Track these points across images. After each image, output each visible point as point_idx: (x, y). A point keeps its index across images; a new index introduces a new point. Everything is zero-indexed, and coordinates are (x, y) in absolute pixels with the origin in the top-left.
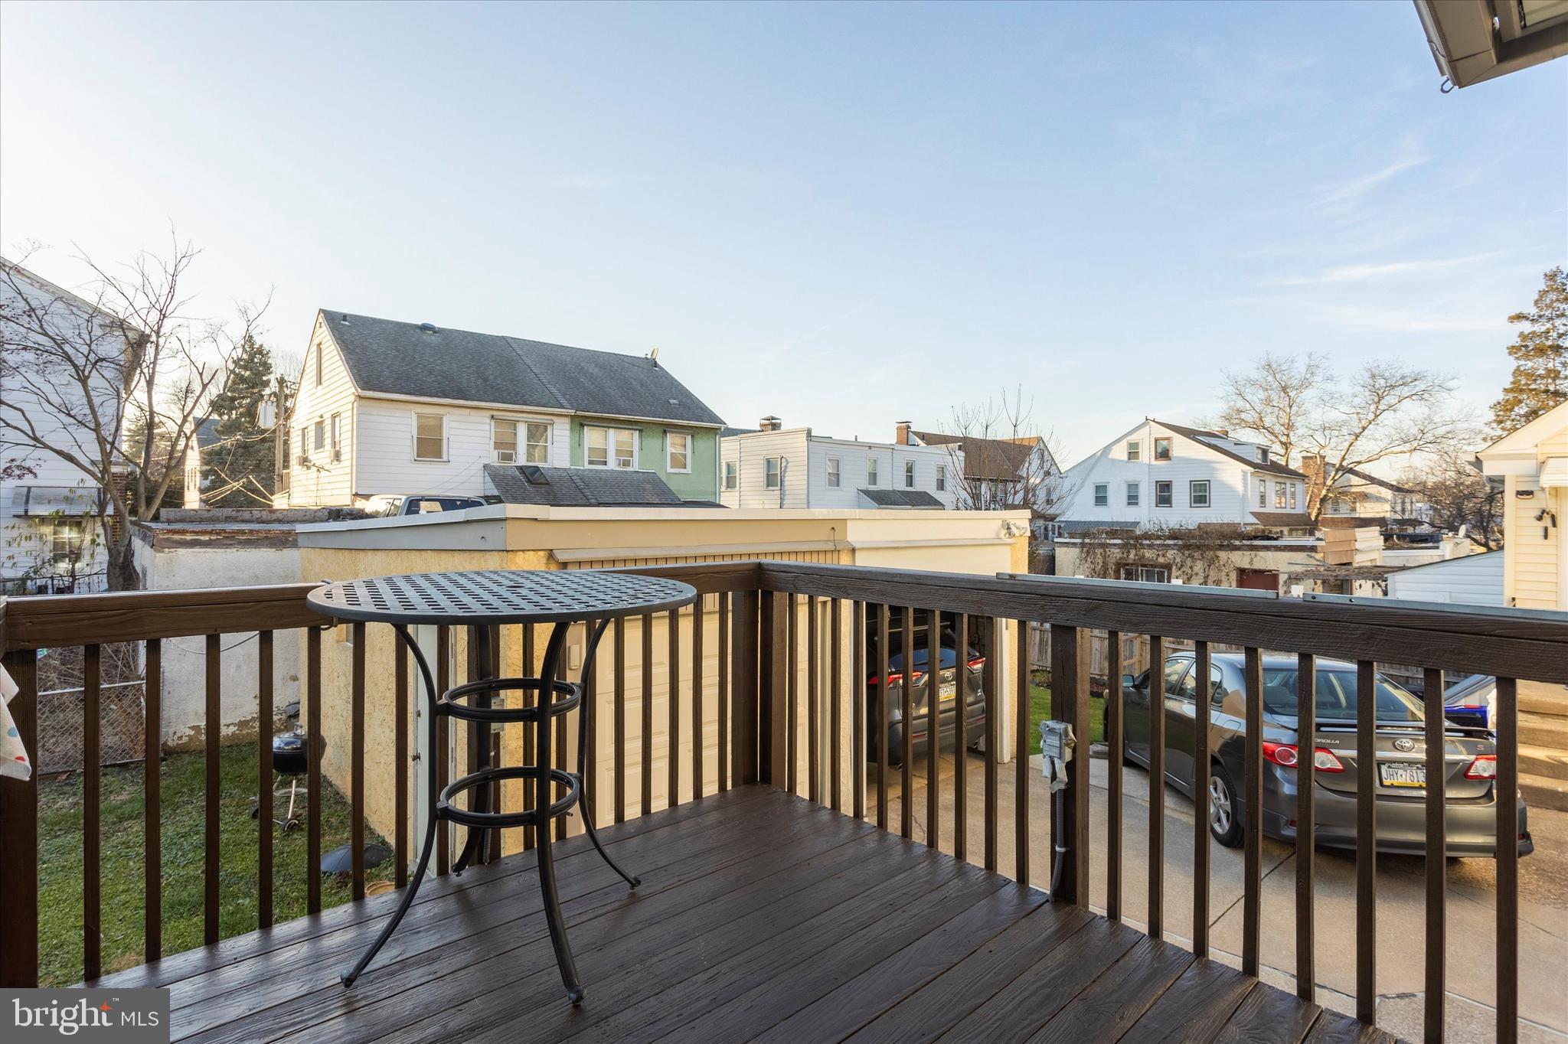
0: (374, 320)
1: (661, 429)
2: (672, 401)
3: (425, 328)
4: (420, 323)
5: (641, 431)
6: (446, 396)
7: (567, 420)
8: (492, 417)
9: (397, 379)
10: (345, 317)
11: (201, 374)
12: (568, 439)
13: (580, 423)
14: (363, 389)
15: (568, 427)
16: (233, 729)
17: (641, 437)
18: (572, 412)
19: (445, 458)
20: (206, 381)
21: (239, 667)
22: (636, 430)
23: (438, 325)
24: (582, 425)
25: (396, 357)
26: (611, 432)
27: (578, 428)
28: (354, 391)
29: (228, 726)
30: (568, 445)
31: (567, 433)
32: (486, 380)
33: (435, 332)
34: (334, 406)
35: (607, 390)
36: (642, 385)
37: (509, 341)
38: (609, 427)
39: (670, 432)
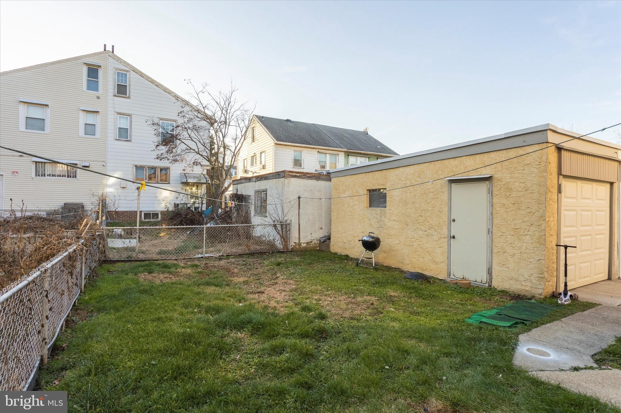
0: (271, 118)
1: (376, 157)
2: (378, 147)
3: (288, 121)
4: (286, 119)
5: (369, 158)
6: (304, 144)
7: (343, 153)
8: (318, 152)
9: (286, 138)
10: (263, 117)
11: (241, 132)
12: (343, 161)
13: (348, 154)
14: (277, 141)
15: (343, 156)
16: (305, 245)
17: (369, 160)
18: (346, 150)
19: (302, 167)
20: (242, 135)
21: (306, 222)
22: (367, 157)
23: (292, 120)
24: (348, 155)
25: (282, 130)
26: (359, 158)
27: (347, 156)
28: (273, 141)
29: (304, 243)
30: (343, 163)
31: (343, 158)
32: (314, 139)
33: (291, 122)
34: (262, 149)
35: (354, 142)
36: (365, 141)
37: (316, 125)
38: (358, 156)
39: (380, 159)
